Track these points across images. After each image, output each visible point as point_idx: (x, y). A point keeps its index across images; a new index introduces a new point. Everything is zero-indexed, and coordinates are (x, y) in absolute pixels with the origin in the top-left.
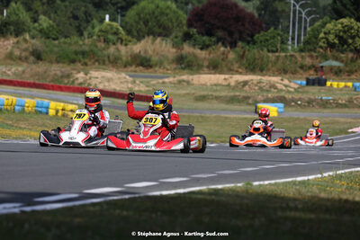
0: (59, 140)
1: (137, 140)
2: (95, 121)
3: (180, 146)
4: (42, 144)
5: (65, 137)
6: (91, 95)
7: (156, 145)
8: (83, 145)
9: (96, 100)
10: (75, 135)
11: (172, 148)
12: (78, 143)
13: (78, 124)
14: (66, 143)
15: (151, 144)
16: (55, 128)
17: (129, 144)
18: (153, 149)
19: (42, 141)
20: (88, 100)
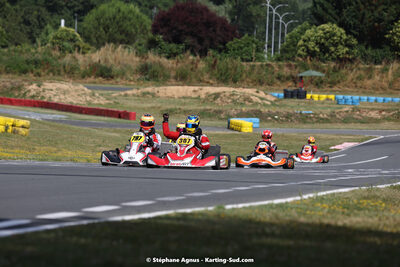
0: (119, 160)
1: (175, 158)
2: (150, 143)
3: (212, 163)
4: (104, 164)
5: (125, 156)
6: (147, 119)
7: (192, 162)
8: (141, 164)
9: (150, 124)
10: (133, 155)
11: (206, 165)
12: (136, 163)
13: (135, 145)
14: (126, 162)
15: (187, 162)
16: (114, 149)
17: (168, 162)
18: (189, 165)
19: (104, 160)
20: (143, 123)
